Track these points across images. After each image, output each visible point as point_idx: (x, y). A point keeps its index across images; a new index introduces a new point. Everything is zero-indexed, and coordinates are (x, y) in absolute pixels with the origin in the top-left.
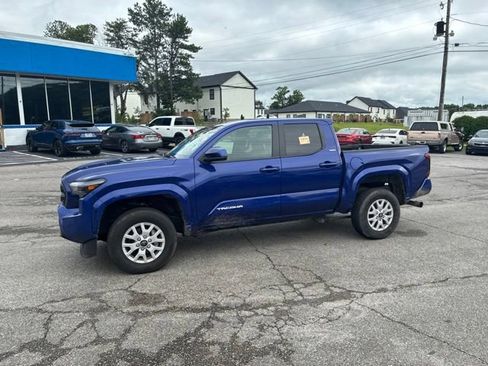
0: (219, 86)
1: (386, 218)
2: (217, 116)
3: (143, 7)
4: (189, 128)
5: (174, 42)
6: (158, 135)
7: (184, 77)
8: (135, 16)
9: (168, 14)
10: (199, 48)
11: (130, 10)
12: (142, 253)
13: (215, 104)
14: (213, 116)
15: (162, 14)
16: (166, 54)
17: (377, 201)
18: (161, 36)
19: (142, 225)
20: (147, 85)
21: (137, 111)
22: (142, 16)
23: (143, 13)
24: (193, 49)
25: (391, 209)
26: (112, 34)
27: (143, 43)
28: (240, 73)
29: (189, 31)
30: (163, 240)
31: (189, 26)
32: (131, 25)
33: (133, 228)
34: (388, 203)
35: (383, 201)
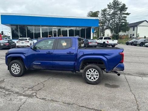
0: (136, 26)
1: (95, 77)
2: (135, 36)
3: (112, 3)
4: (107, 40)
5: (121, 13)
6: (97, 43)
7: (123, 24)
8: (109, 7)
9: (120, 4)
10: (130, 14)
11: (108, 5)
12: (15, 71)
13: (135, 32)
14: (133, 37)
15: (118, 4)
16: (118, 17)
17: (91, 69)
18: (117, 11)
19: (15, 64)
20: (111, 27)
21: (108, 35)
22: (112, 6)
23: (112, 5)
24: (128, 14)
25: (98, 74)
26: (103, 13)
27: (112, 14)
28: (146, 21)
29: (127, 8)
30: (20, 69)
31: (126, 7)
32: (108, 9)
33: (14, 64)
34: (96, 71)
35: (94, 70)
